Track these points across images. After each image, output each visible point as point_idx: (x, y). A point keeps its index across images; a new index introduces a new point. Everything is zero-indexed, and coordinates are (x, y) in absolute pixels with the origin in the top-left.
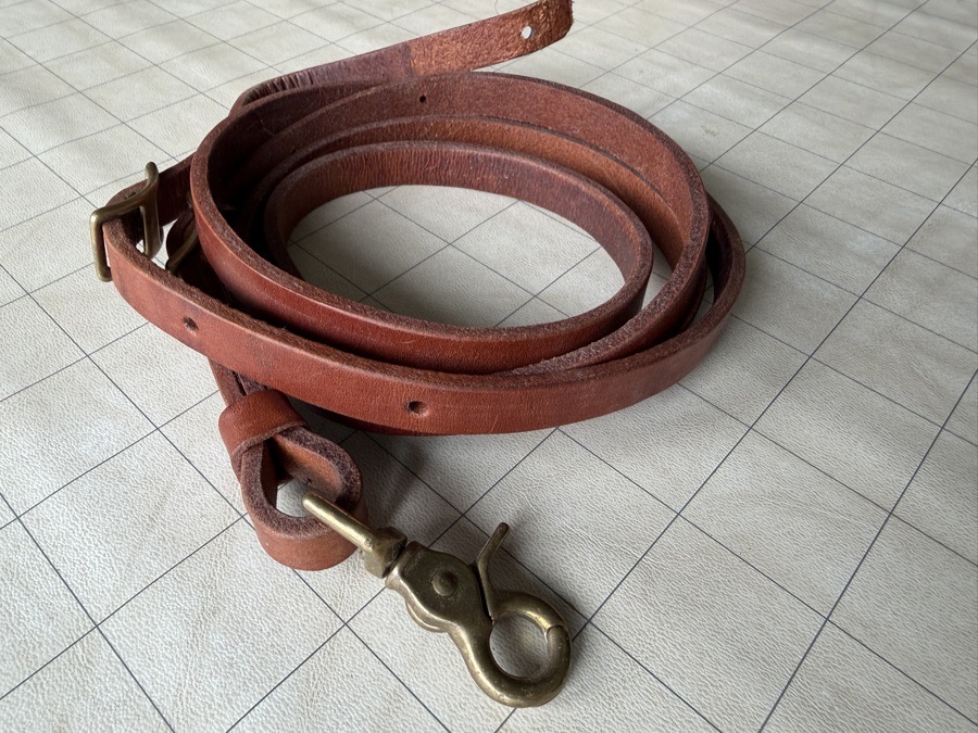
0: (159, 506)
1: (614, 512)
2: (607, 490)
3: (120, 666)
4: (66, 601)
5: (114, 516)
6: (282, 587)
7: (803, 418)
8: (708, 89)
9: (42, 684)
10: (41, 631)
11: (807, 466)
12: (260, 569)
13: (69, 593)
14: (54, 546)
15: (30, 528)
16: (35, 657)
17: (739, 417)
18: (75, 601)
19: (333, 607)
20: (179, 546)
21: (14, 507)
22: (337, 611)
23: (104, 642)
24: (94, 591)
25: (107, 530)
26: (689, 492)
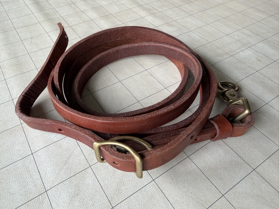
0: (69, 158)
1: (202, 190)
2: (201, 181)
3: (50, 205)
4: (40, 182)
5: (56, 159)
6: (97, 191)
7: (274, 170)
8: (260, 44)
9: (29, 205)
10: (32, 189)
11: (272, 188)
12: (92, 184)
13: (41, 180)
14: (40, 164)
15: (35, 157)
16: (29, 197)
17: (250, 165)
18: (42, 182)
19: (110, 201)
20: (72, 172)
21: (32, 150)
22: (111, 203)
23: (47, 197)
24: (47, 180)
25: (54, 163)
26: (228, 188)
